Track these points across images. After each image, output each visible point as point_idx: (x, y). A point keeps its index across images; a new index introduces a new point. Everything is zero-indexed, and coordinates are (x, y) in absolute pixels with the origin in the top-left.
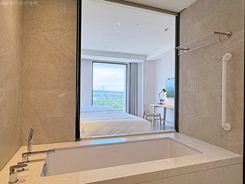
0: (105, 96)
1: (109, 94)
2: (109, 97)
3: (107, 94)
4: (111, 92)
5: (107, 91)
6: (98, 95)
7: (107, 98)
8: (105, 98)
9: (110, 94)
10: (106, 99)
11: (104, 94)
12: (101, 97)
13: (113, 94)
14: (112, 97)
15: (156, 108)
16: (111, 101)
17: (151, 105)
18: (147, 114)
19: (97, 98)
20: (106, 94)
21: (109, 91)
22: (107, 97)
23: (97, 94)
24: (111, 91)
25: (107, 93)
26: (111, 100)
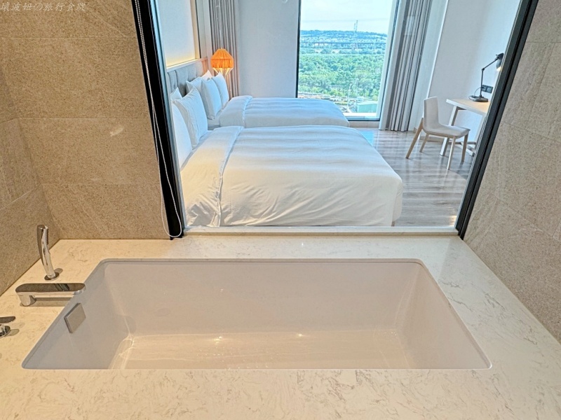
0: (359, 45)
1: (369, 41)
2: (369, 50)
3: (366, 41)
4: (376, 36)
5: (367, 33)
6: (342, 44)
7: (366, 53)
8: (361, 53)
9: (374, 41)
10: (362, 56)
11: (359, 41)
12: (349, 51)
13: (381, 41)
14: (376, 51)
15: (459, 111)
16: (374, 61)
17: (448, 101)
18: (429, 128)
19: (340, 52)
20: (364, 41)
21: (372, 34)
22: (365, 50)
23: (341, 41)
24: (375, 34)
25: (365, 38)
26: (374, 58)
